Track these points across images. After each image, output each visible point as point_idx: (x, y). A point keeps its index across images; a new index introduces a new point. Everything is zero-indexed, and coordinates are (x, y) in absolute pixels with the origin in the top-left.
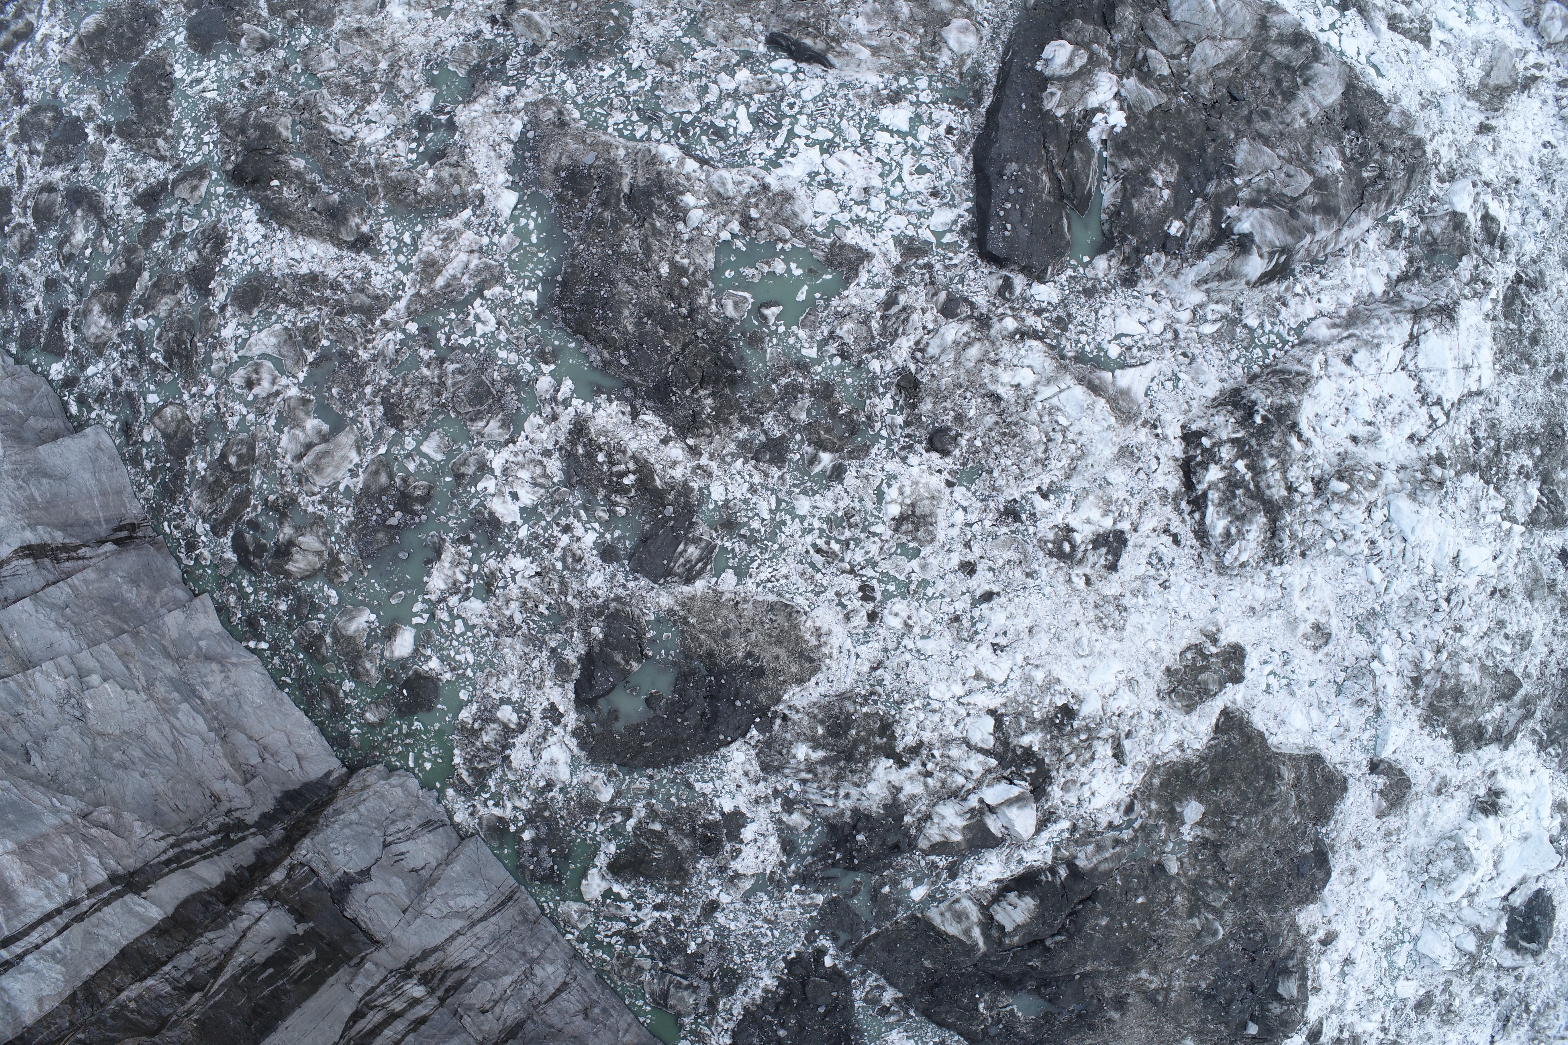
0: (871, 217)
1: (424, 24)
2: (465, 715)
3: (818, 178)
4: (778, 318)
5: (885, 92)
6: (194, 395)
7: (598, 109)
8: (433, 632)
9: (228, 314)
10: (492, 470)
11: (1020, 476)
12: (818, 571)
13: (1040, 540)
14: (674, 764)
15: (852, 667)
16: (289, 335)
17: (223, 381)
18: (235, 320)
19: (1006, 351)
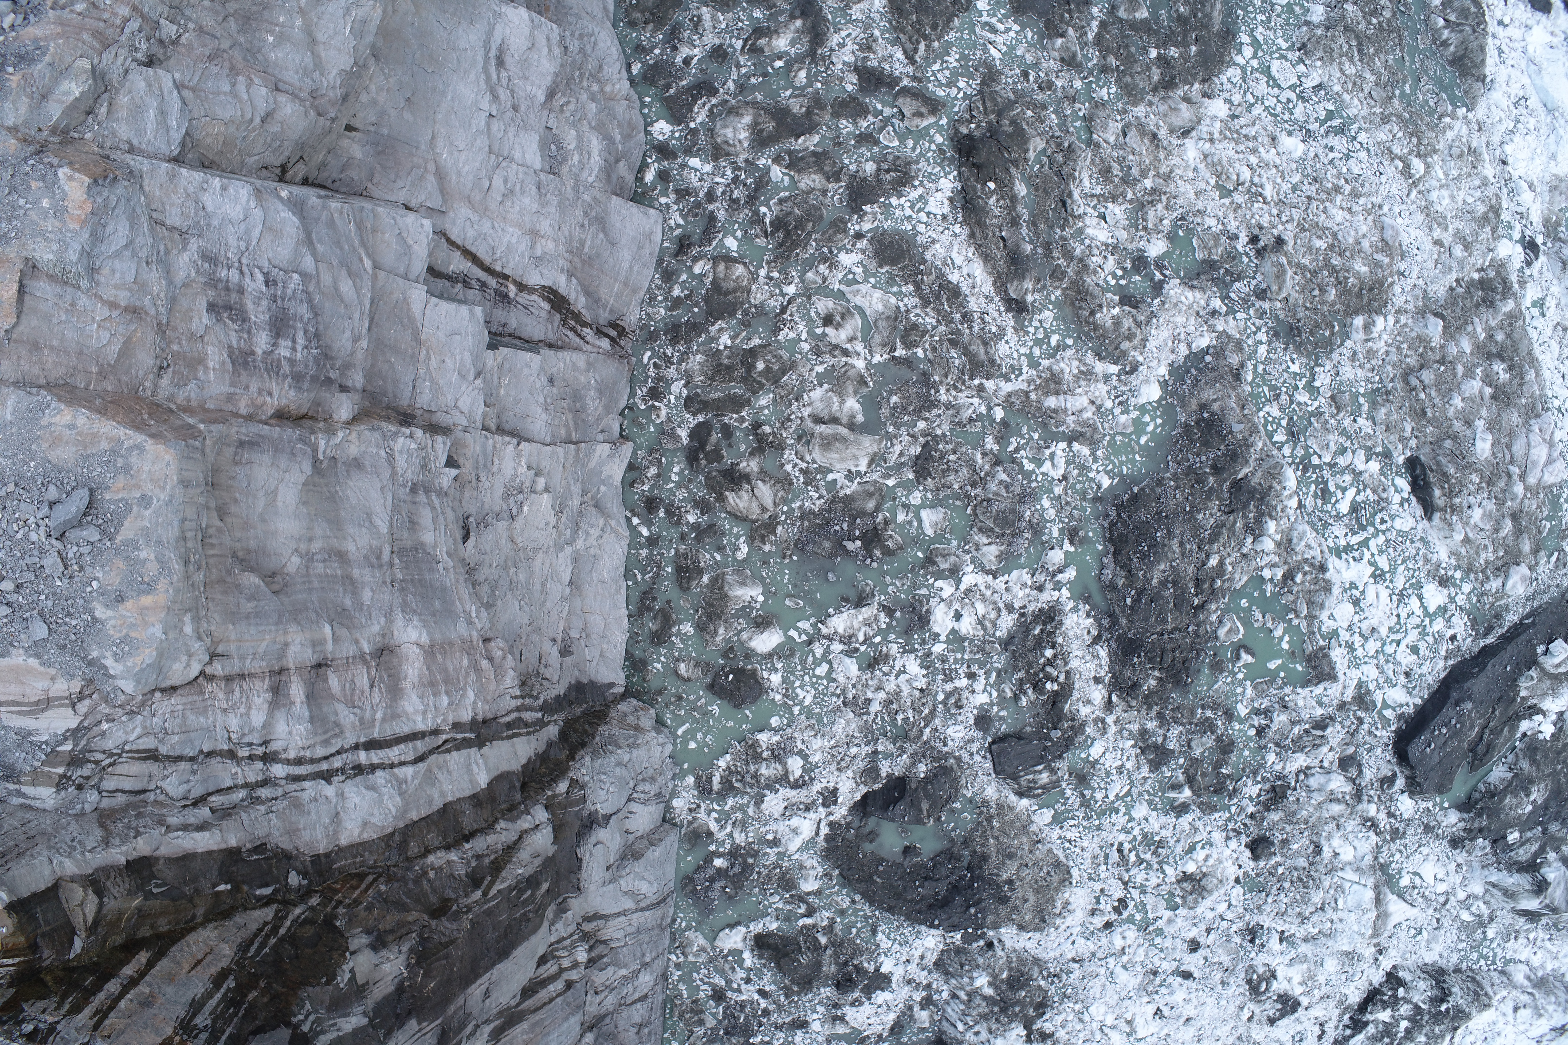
0: (1360, 652)
1: (1202, 185)
2: (763, 738)
3: (1354, 592)
4: (1245, 666)
5: (1443, 572)
6: (771, 279)
7: (1266, 389)
8: (798, 654)
9: (859, 245)
10: (959, 581)
11: (1281, 914)
12: (1106, 864)
13: (1251, 966)
14: (880, 908)
15: (1063, 947)
16: (896, 316)
17: (808, 293)
18: (860, 256)
19: (1351, 825)
